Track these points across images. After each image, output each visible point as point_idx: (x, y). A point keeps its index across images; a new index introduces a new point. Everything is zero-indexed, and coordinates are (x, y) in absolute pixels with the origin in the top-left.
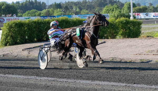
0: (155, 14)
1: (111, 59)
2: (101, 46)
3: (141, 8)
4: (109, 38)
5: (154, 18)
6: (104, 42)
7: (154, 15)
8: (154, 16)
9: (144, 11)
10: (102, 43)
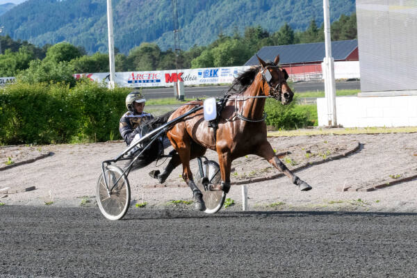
0: (133, 75)
1: (83, 200)
2: (43, 166)
3: (95, 60)
4: (52, 142)
5: (129, 85)
6: (50, 154)
7: (131, 79)
8: (130, 82)
9: (102, 69)
10: (43, 157)
